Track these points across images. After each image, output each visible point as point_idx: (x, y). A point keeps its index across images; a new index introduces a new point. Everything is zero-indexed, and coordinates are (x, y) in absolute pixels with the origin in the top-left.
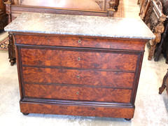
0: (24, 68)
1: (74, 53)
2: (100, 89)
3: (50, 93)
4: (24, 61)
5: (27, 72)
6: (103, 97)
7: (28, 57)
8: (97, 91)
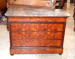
0: (12, 32)
1: (36, 24)
2: (47, 40)
3: (24, 44)
4: (13, 29)
5: (13, 34)
6: (49, 44)
7: (15, 27)
8: (46, 41)
